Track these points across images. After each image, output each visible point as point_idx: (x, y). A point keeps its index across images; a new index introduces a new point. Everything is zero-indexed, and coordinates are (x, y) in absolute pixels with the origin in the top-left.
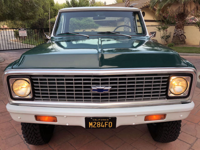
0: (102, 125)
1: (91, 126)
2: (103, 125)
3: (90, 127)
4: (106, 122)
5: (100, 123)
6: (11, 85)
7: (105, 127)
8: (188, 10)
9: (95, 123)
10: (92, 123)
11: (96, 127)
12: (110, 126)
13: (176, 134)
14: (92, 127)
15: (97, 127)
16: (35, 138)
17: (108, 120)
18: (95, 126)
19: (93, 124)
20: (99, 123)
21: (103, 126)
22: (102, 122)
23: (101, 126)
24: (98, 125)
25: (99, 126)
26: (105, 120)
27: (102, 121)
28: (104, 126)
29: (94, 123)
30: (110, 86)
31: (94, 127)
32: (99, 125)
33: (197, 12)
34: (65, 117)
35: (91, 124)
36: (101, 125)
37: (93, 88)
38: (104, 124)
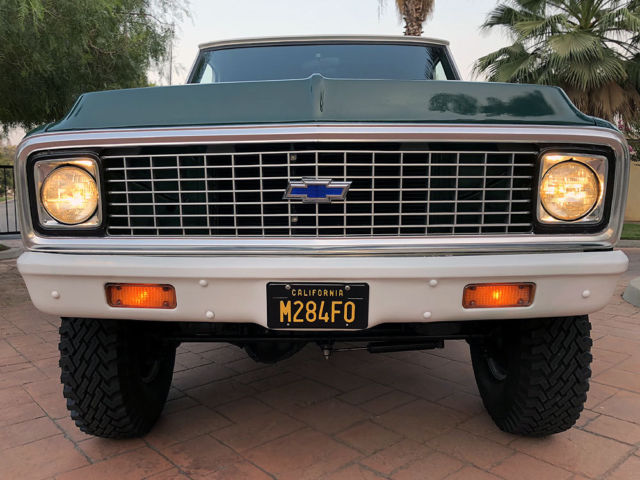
0: (323, 315)
1: (286, 317)
2: (327, 314)
3: (282, 320)
4: (334, 303)
5: (315, 305)
6: (38, 185)
7: (333, 321)
8: (604, 110)
9: (299, 305)
10: (289, 303)
11: (302, 320)
12: (349, 317)
13: (575, 388)
14: (290, 320)
15: (305, 320)
16: (106, 412)
17: (341, 293)
18: (297, 318)
19: (294, 309)
20: (311, 307)
21: (326, 319)
22: (323, 303)
23: (320, 318)
24: (309, 311)
25: (311, 316)
26: (332, 293)
27: (323, 298)
28: (330, 316)
29: (296, 303)
30: (348, 180)
31: (295, 320)
32: (313, 312)
33: (633, 115)
34: (203, 282)
35: (285, 309)
36: (317, 312)
37: (294, 184)
38: (327, 309)
